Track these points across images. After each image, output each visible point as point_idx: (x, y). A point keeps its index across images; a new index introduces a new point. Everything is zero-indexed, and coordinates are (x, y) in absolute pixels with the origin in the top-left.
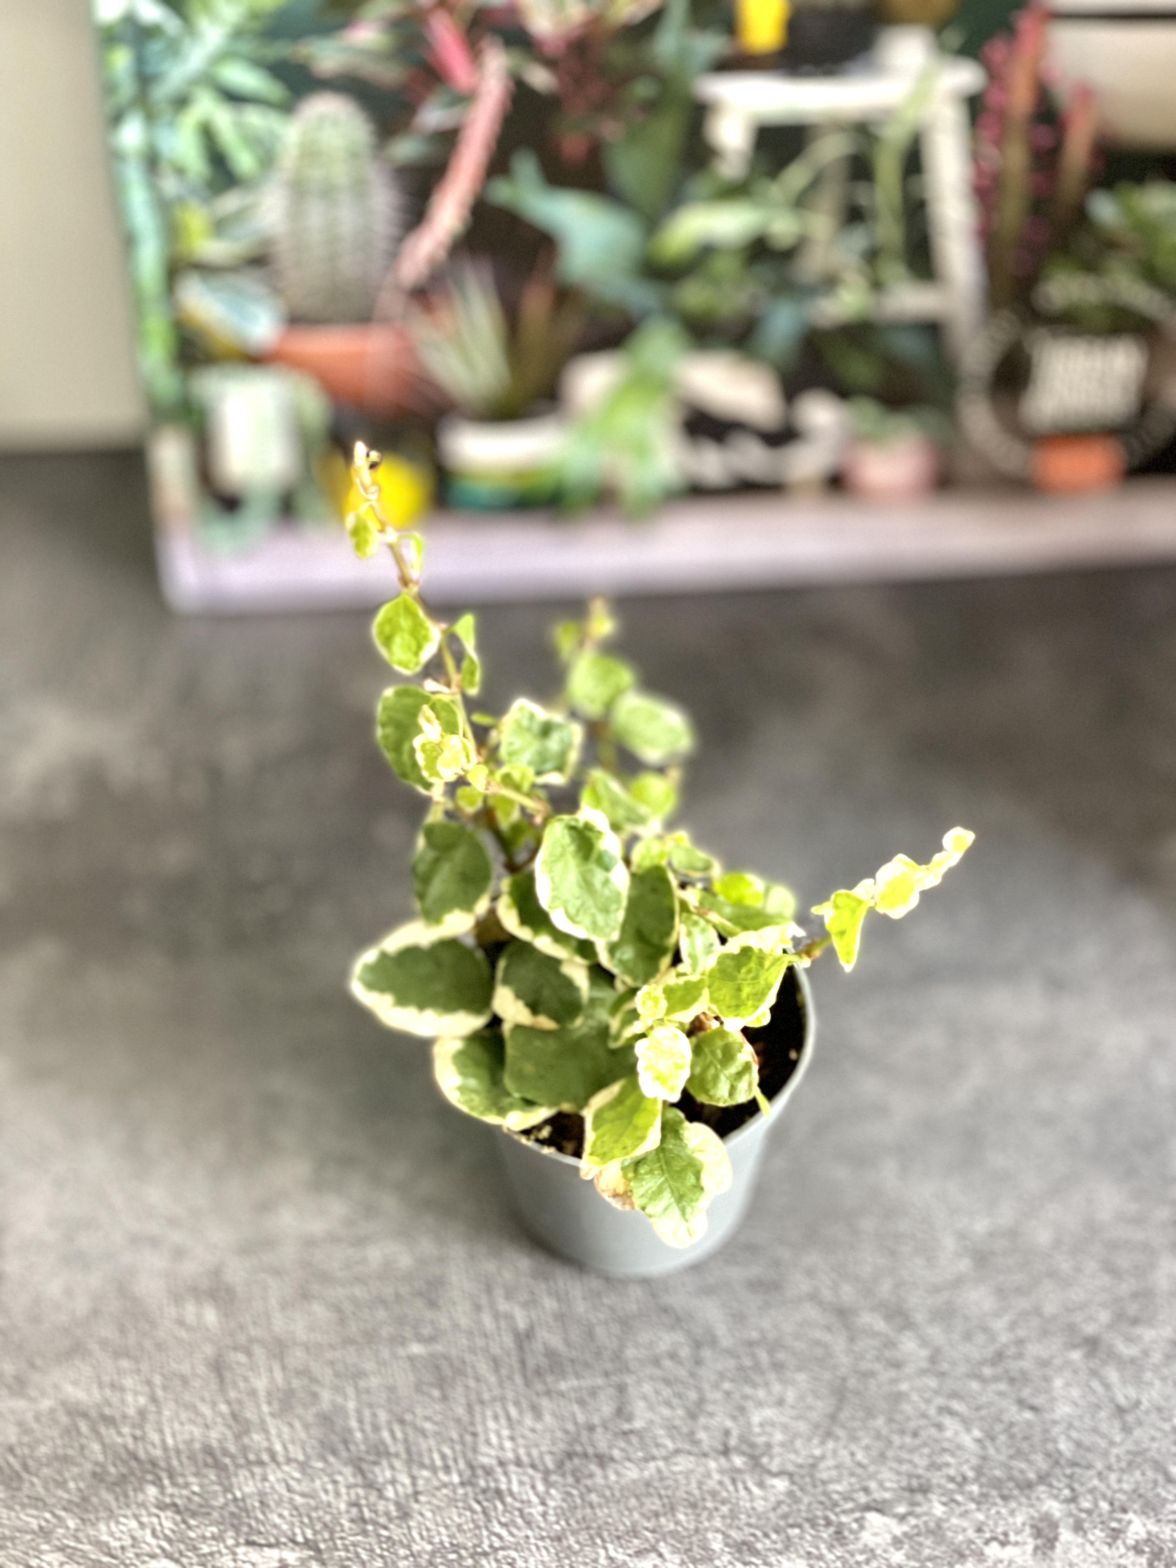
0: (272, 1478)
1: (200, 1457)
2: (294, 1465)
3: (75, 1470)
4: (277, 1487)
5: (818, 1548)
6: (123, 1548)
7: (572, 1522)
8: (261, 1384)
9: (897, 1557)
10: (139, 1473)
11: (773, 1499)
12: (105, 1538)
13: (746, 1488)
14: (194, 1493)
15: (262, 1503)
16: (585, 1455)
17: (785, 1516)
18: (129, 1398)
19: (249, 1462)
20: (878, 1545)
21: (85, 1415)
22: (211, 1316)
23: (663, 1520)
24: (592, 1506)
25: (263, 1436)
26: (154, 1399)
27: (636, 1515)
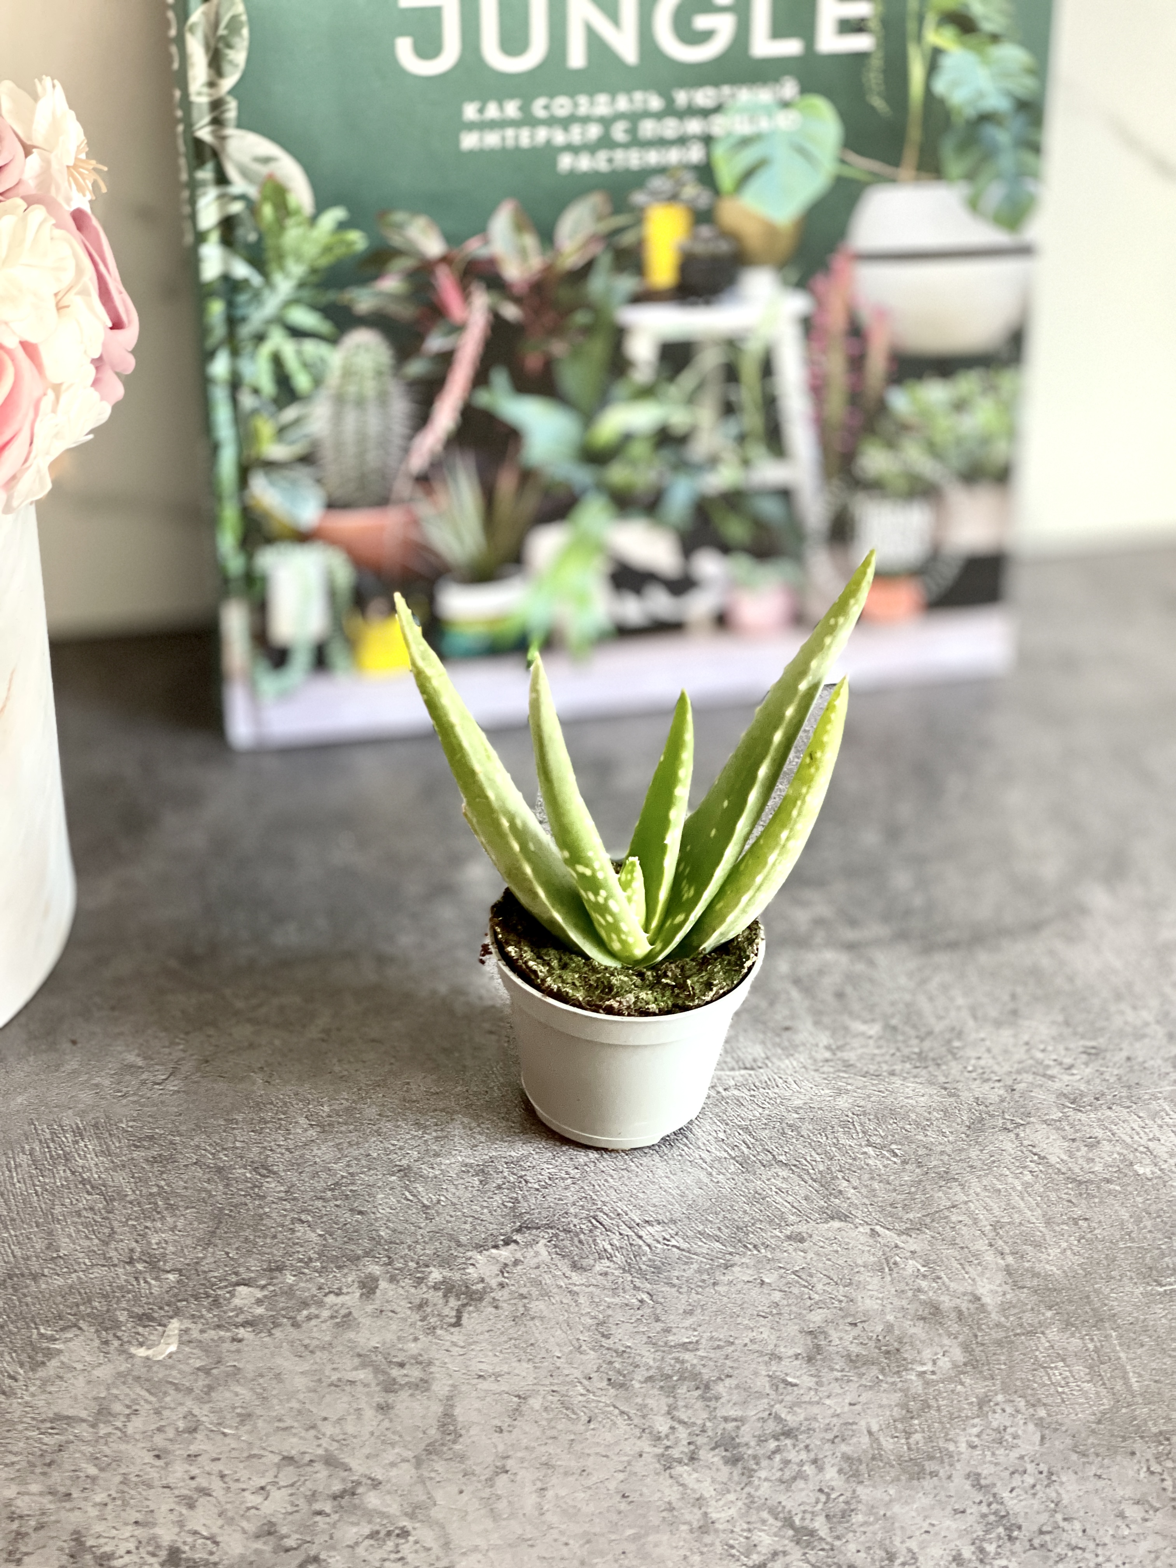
5: (200, 1311)
7: (12, 1316)
9: (260, 1311)
11: (166, 1287)
13: (146, 1282)
16: (23, 1275)
17: (175, 1295)
20: (245, 1305)
23: (82, 1308)
24: (27, 1305)
27: (61, 1307)
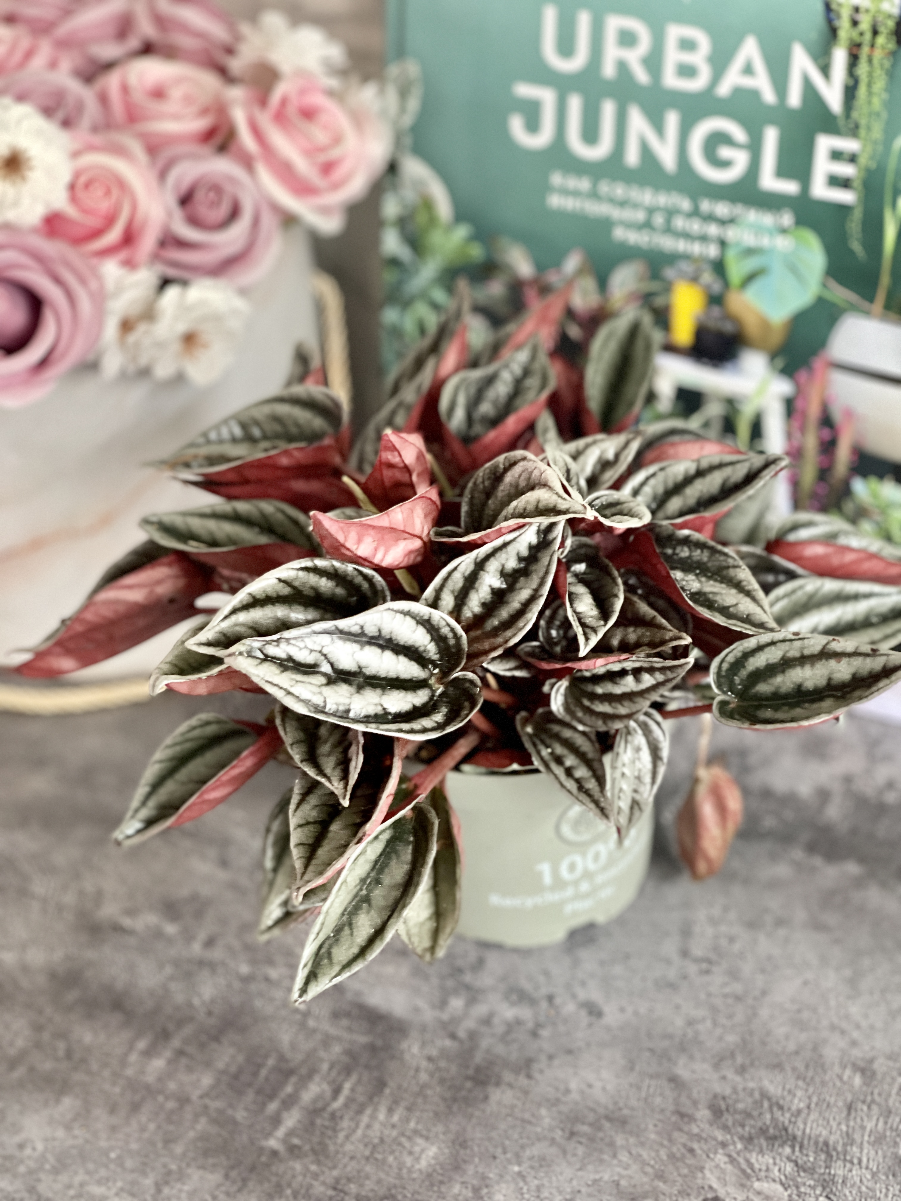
0: (854, 1172)
1: (820, 1145)
2: (869, 1171)
3: (752, 1122)
4: (855, 1178)
6: (760, 1170)
8: (870, 1125)
10: (785, 1138)
12: (753, 1160)
14: (809, 1161)
15: (843, 1182)
18: (796, 1101)
19: (845, 1160)
21: (769, 1099)
22: (858, 1080)
25: (859, 1150)
26: (809, 1107)
